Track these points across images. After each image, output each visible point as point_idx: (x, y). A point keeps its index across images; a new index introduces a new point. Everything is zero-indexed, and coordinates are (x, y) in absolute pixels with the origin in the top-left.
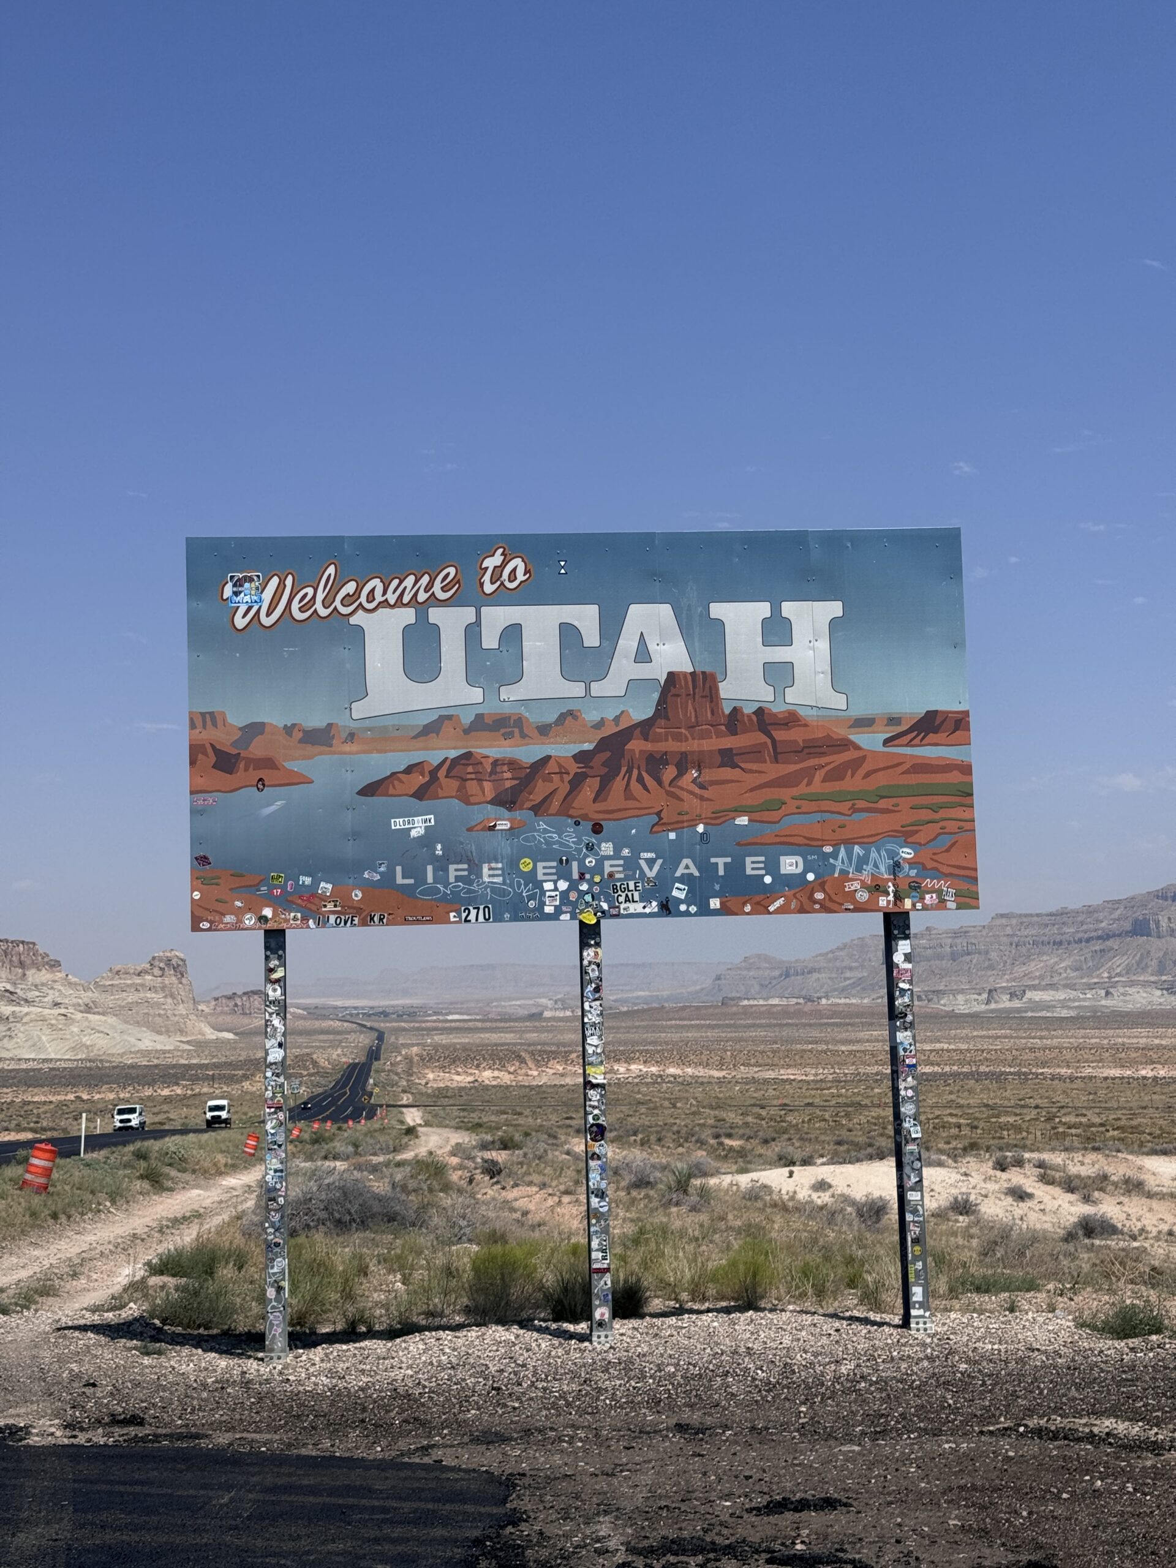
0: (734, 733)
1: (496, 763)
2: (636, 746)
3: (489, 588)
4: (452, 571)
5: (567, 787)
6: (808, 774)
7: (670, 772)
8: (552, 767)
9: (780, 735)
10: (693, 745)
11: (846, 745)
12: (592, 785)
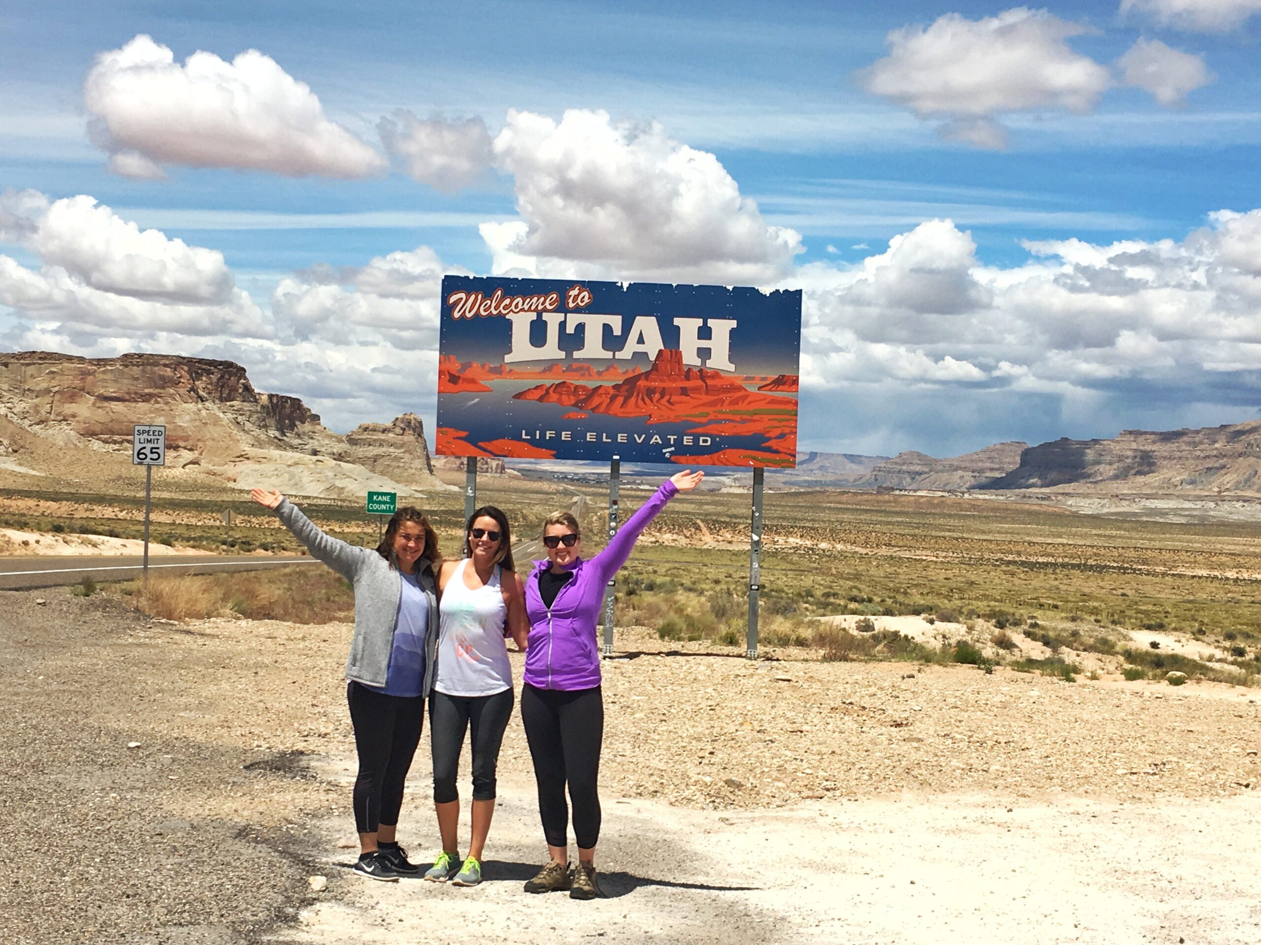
0: (688, 380)
1: (576, 387)
2: (642, 383)
3: (571, 305)
4: (555, 296)
5: (608, 400)
6: (722, 402)
7: (657, 396)
8: (601, 391)
9: (709, 382)
10: (667, 384)
11: (740, 388)
12: (620, 400)
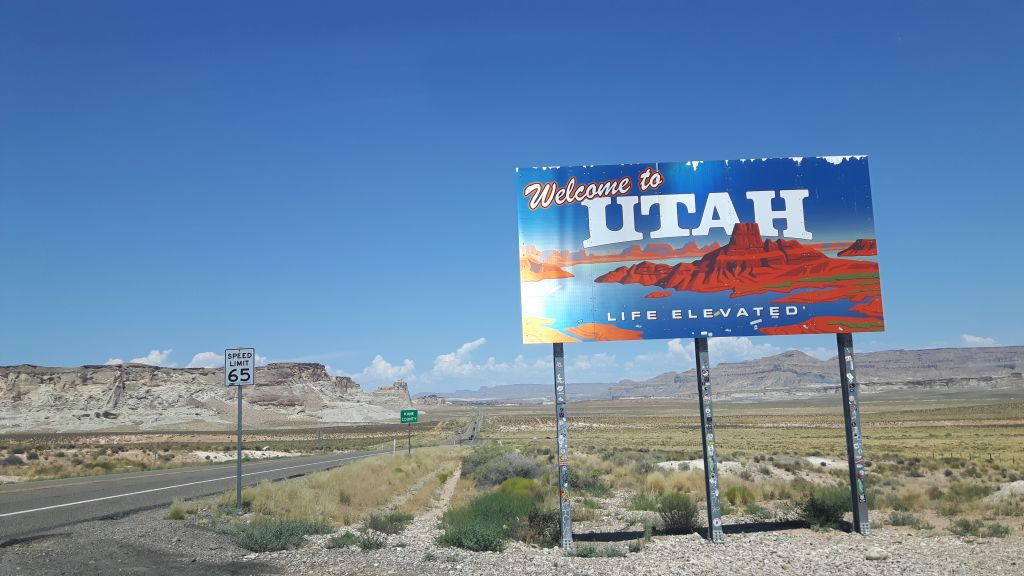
0: (768, 251)
1: (657, 266)
2: (722, 258)
3: (644, 187)
4: (627, 180)
5: (690, 278)
6: (804, 270)
7: (738, 269)
8: (682, 268)
9: (787, 251)
10: (747, 257)
11: (820, 255)
12: (702, 276)
